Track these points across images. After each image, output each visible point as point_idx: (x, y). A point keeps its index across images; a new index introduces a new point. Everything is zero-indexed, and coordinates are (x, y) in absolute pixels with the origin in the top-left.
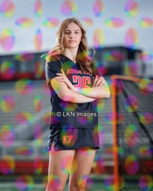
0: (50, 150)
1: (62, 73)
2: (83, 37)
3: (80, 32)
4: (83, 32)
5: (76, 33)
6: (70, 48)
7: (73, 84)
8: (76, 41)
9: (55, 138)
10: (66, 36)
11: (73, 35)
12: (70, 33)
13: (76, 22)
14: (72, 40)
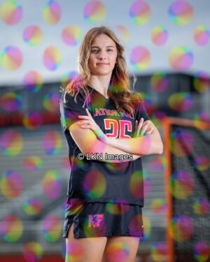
0: (67, 236)
1: (87, 115)
2: (119, 57)
3: (114, 49)
4: (119, 48)
5: (109, 50)
6: (99, 74)
7: (105, 132)
8: (109, 64)
9: (75, 217)
10: (93, 56)
11: (104, 54)
12: (99, 50)
13: (108, 34)
14: (102, 62)
